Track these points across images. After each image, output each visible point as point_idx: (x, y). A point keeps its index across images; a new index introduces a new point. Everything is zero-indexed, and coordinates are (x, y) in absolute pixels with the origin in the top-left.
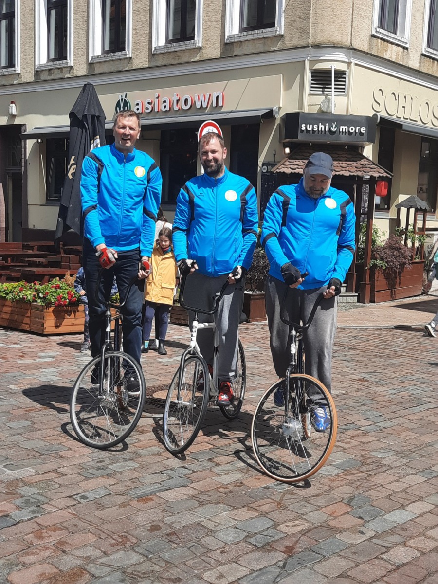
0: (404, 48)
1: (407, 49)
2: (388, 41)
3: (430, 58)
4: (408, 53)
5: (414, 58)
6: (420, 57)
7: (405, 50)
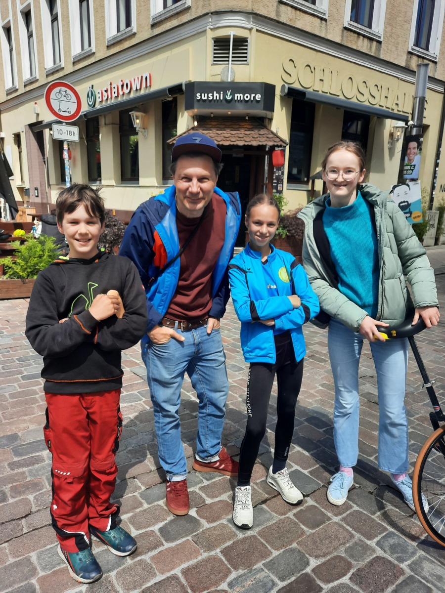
0: (322, 19)
1: (326, 20)
2: (300, 10)
3: (355, 32)
4: (326, 25)
5: (334, 31)
6: (343, 31)
7: (323, 22)
